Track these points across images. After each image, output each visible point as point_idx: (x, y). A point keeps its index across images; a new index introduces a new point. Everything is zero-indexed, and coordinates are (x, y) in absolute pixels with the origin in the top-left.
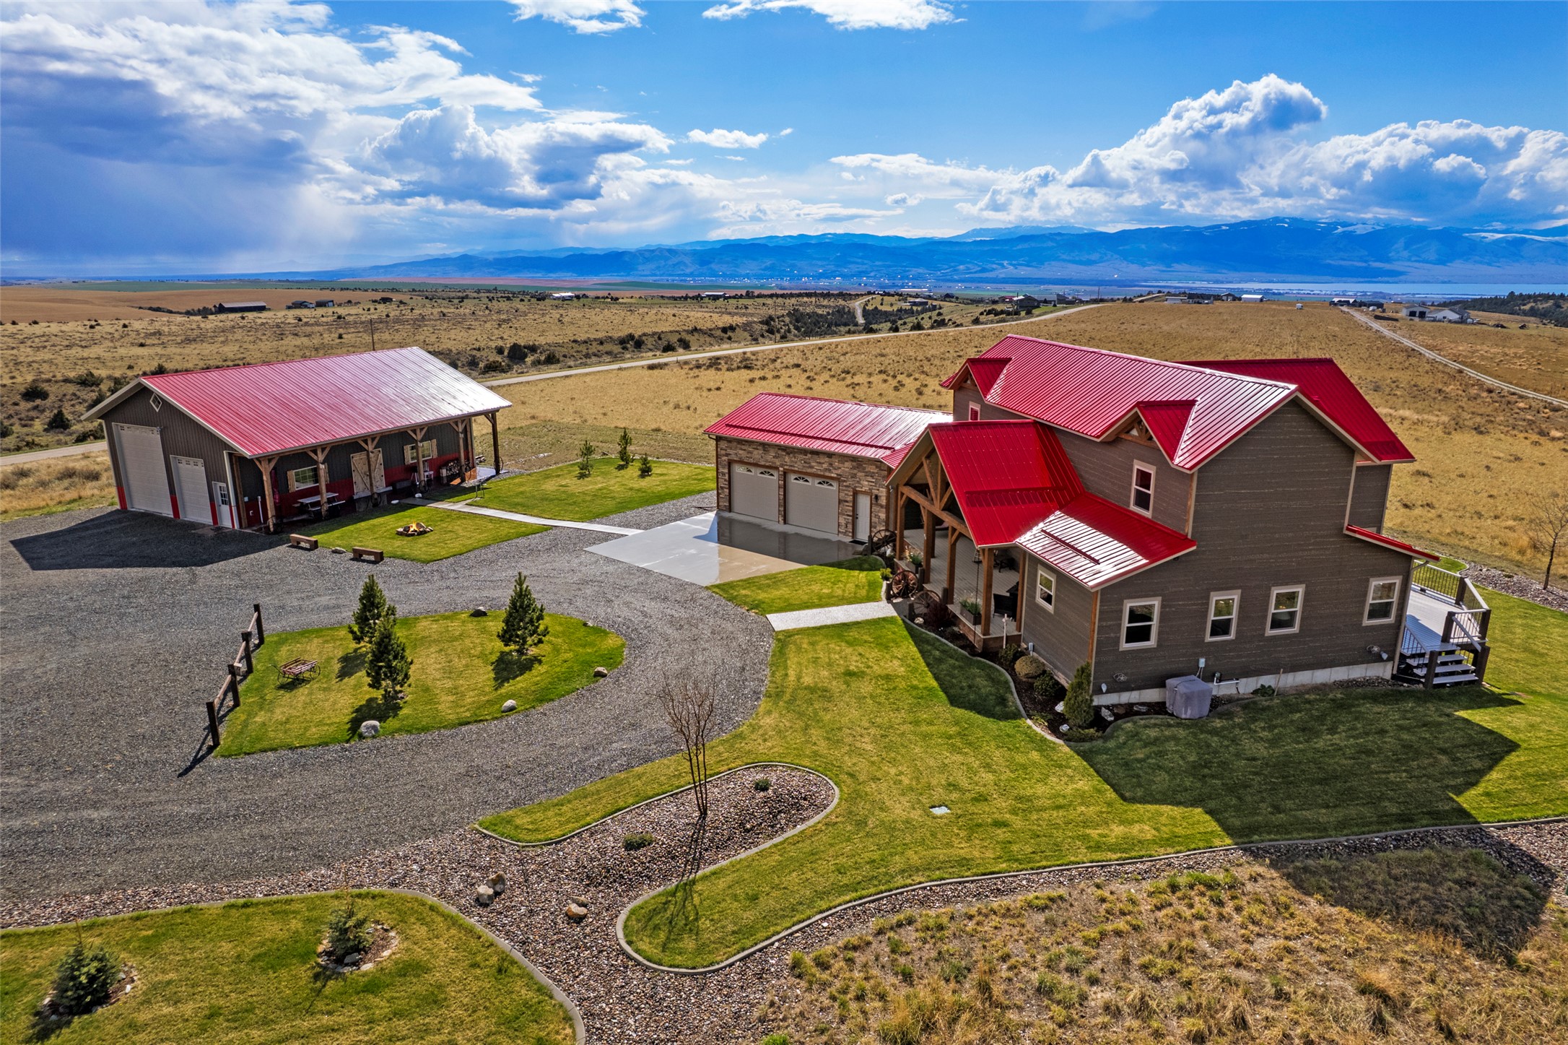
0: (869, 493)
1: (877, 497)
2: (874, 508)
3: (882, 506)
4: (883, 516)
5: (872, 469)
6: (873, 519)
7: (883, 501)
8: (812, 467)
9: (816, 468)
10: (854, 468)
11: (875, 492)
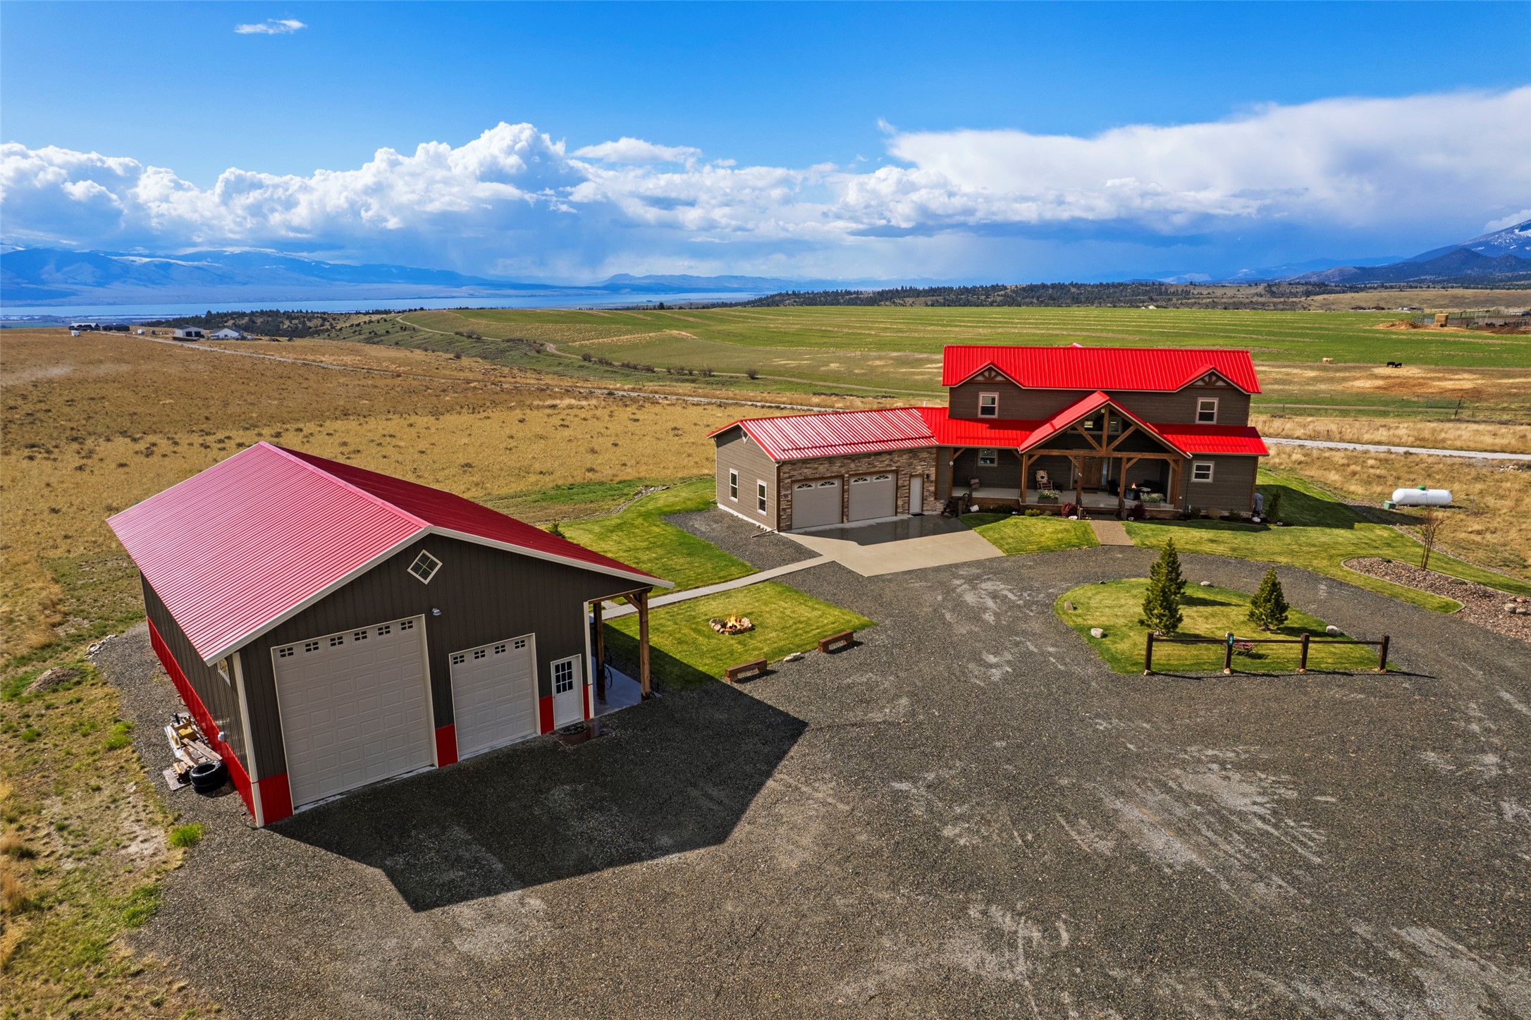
0: (921, 475)
1: (928, 476)
2: (926, 484)
3: (931, 482)
4: (932, 489)
5: (925, 455)
6: (925, 494)
7: (933, 477)
8: (875, 467)
9: (879, 466)
10: (911, 458)
11: (927, 472)
